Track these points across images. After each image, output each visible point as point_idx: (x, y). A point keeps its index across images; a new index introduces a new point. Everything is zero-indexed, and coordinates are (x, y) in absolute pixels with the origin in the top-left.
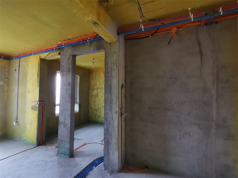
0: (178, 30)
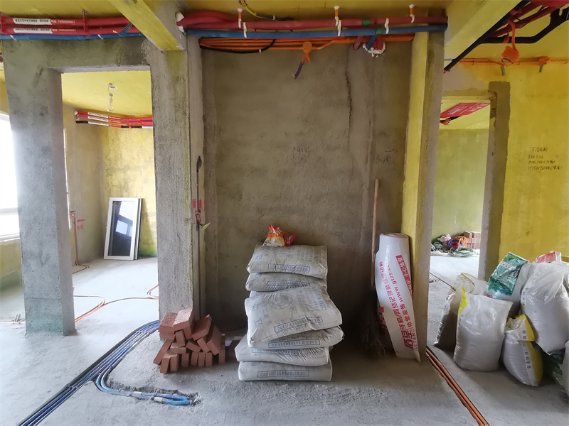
0: (314, 48)
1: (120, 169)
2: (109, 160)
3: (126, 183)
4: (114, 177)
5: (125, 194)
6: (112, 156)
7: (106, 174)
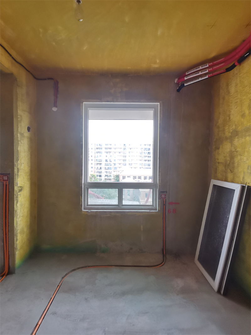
1: (227, 138)
2: (218, 127)
3: (232, 157)
4: (220, 150)
5: (230, 176)
6: (220, 121)
7: (214, 147)
